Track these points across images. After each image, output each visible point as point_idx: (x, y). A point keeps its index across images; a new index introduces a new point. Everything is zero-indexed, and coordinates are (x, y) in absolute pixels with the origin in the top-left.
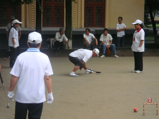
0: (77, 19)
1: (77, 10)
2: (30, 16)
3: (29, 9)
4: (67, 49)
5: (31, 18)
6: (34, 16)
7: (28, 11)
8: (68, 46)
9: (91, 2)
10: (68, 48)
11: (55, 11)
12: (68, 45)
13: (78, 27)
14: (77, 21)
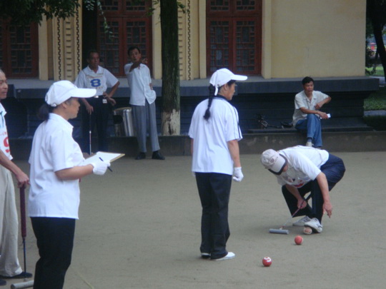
0: (187, 55)
1: (187, 31)
2: (61, 48)
3: (59, 30)
4: (168, 135)
5: (64, 55)
6: (74, 48)
7: (55, 36)
8: (169, 127)
9: (224, 9)
10: (171, 132)
11: (129, 35)
12: (169, 125)
13: (192, 77)
14: (188, 60)
